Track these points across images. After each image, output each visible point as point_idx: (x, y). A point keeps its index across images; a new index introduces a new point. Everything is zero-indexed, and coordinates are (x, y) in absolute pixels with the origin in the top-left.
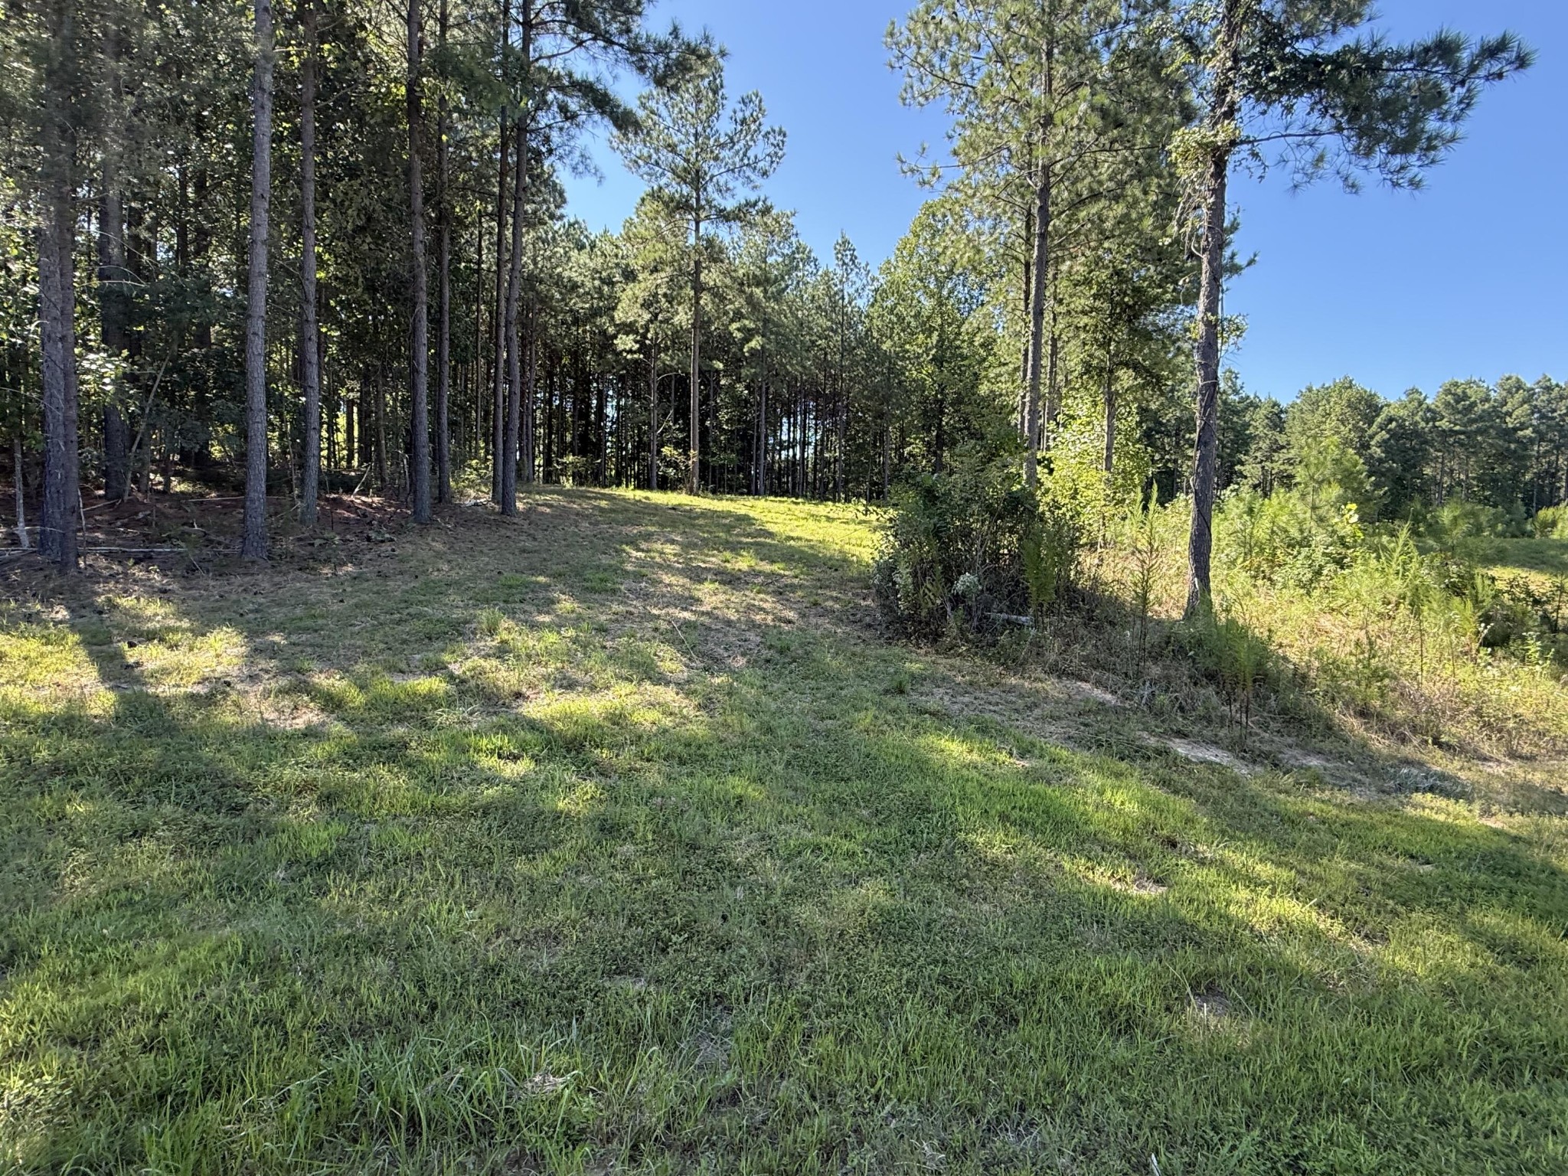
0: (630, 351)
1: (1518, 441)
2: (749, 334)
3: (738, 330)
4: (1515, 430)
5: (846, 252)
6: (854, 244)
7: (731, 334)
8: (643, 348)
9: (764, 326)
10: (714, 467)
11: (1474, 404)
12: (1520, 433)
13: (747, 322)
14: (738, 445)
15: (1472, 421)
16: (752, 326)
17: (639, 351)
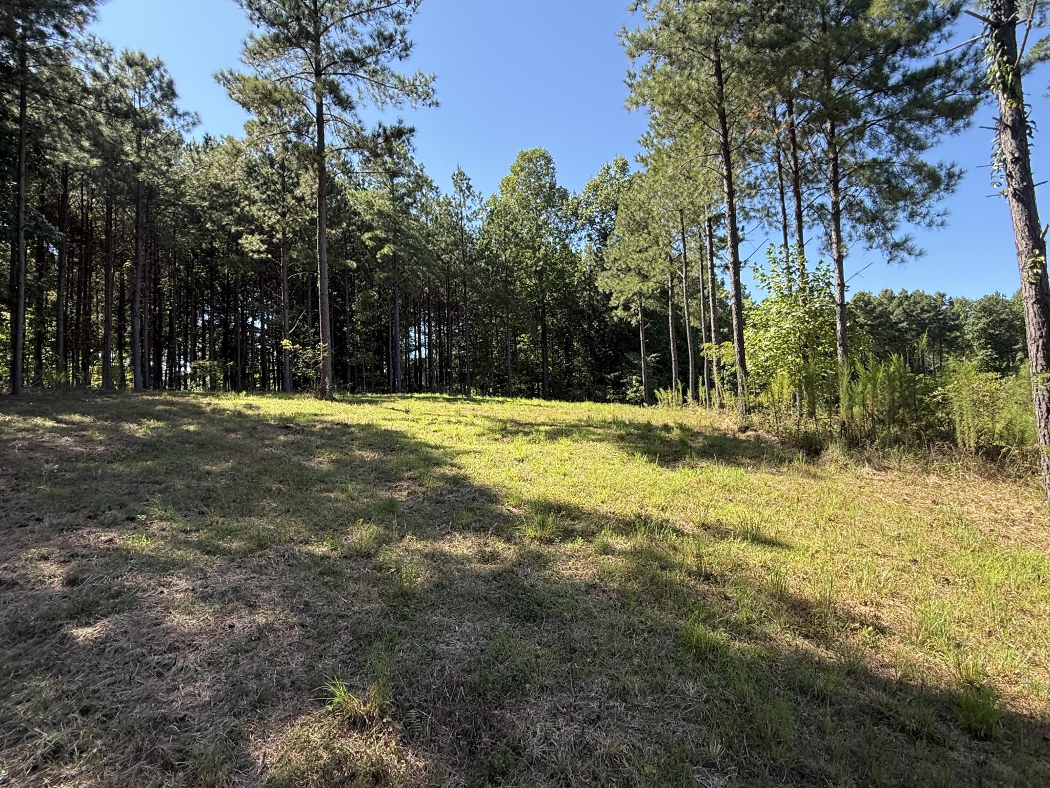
0: (259, 252)
1: (899, 330)
2: (381, 243)
3: (370, 239)
4: (896, 323)
5: (461, 181)
6: (468, 175)
7: (363, 243)
8: (273, 248)
9: (395, 236)
10: (352, 367)
11: (875, 307)
12: (900, 325)
13: (378, 232)
14: (374, 345)
15: (876, 318)
16: (383, 235)
17: (267, 251)
